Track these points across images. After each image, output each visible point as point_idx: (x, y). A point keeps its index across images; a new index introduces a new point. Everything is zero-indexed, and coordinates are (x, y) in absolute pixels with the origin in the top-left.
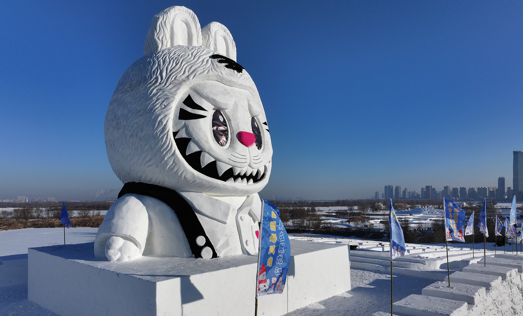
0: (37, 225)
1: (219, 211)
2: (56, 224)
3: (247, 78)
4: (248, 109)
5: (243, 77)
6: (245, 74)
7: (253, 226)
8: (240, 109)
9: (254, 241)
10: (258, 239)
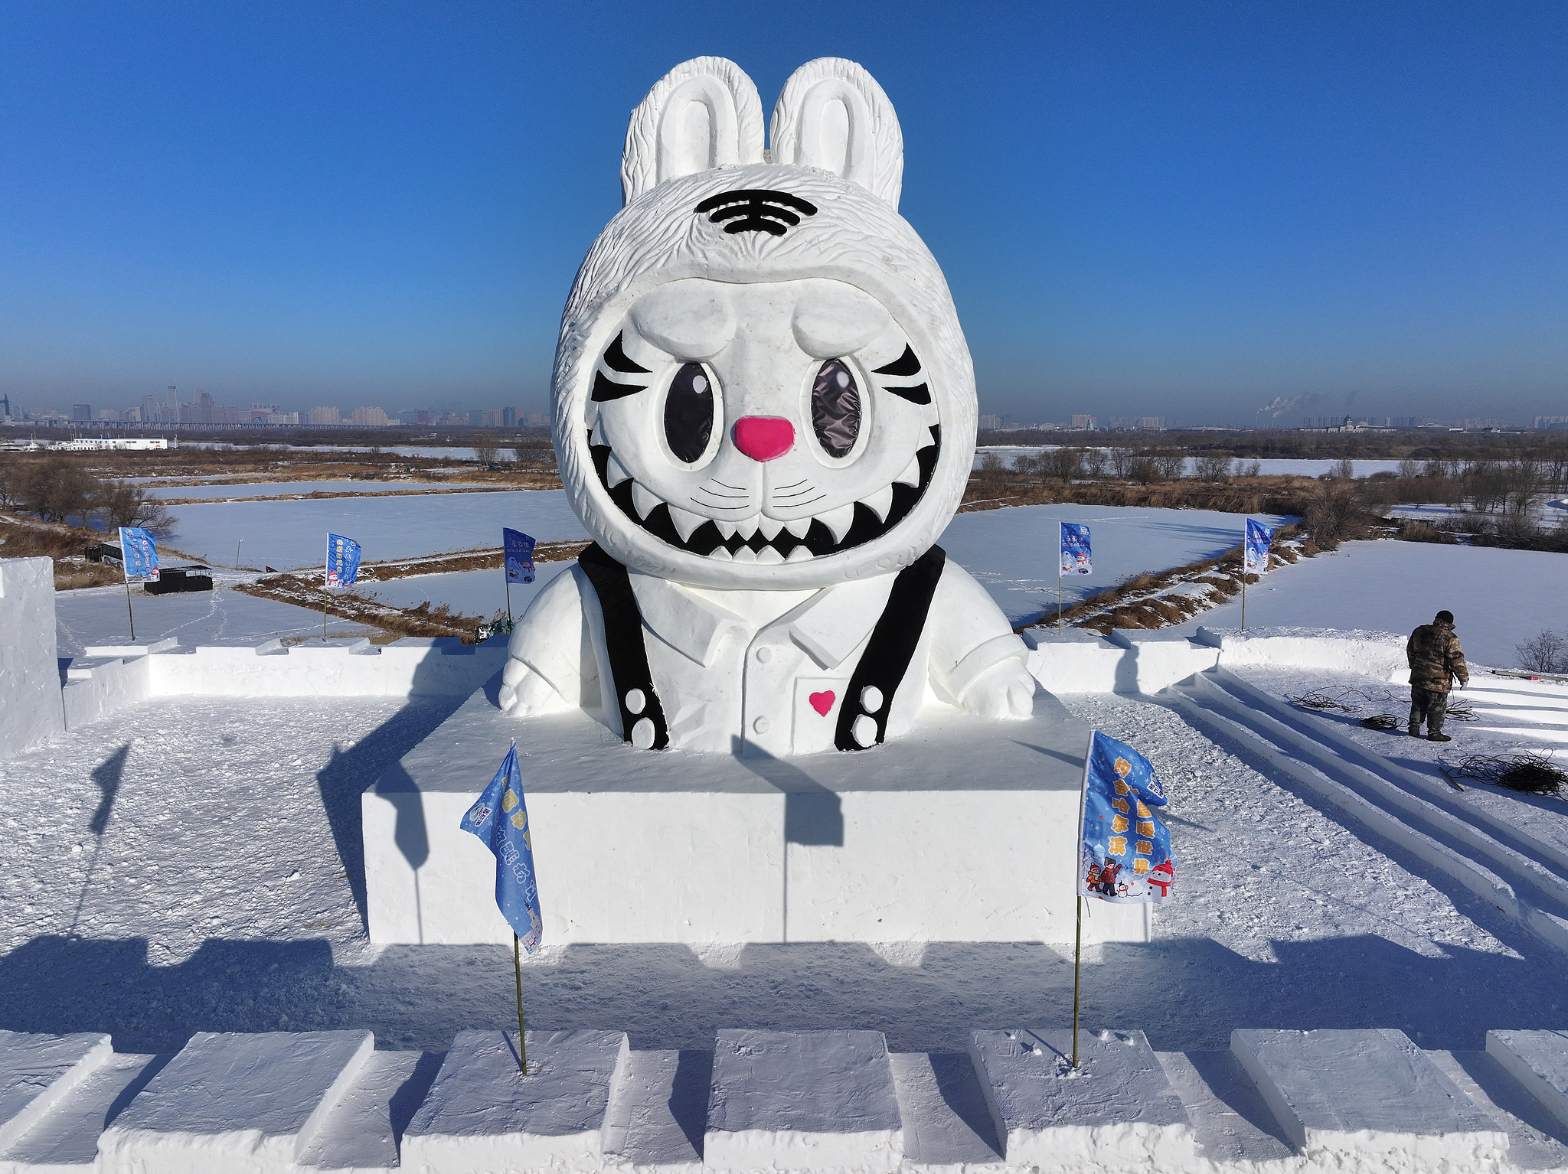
0: (1083, 496)
1: (690, 631)
2: (1129, 495)
3: (813, 243)
4: (792, 343)
5: (789, 246)
6: (815, 230)
7: (802, 678)
8: (754, 350)
9: (794, 720)
10: (824, 715)
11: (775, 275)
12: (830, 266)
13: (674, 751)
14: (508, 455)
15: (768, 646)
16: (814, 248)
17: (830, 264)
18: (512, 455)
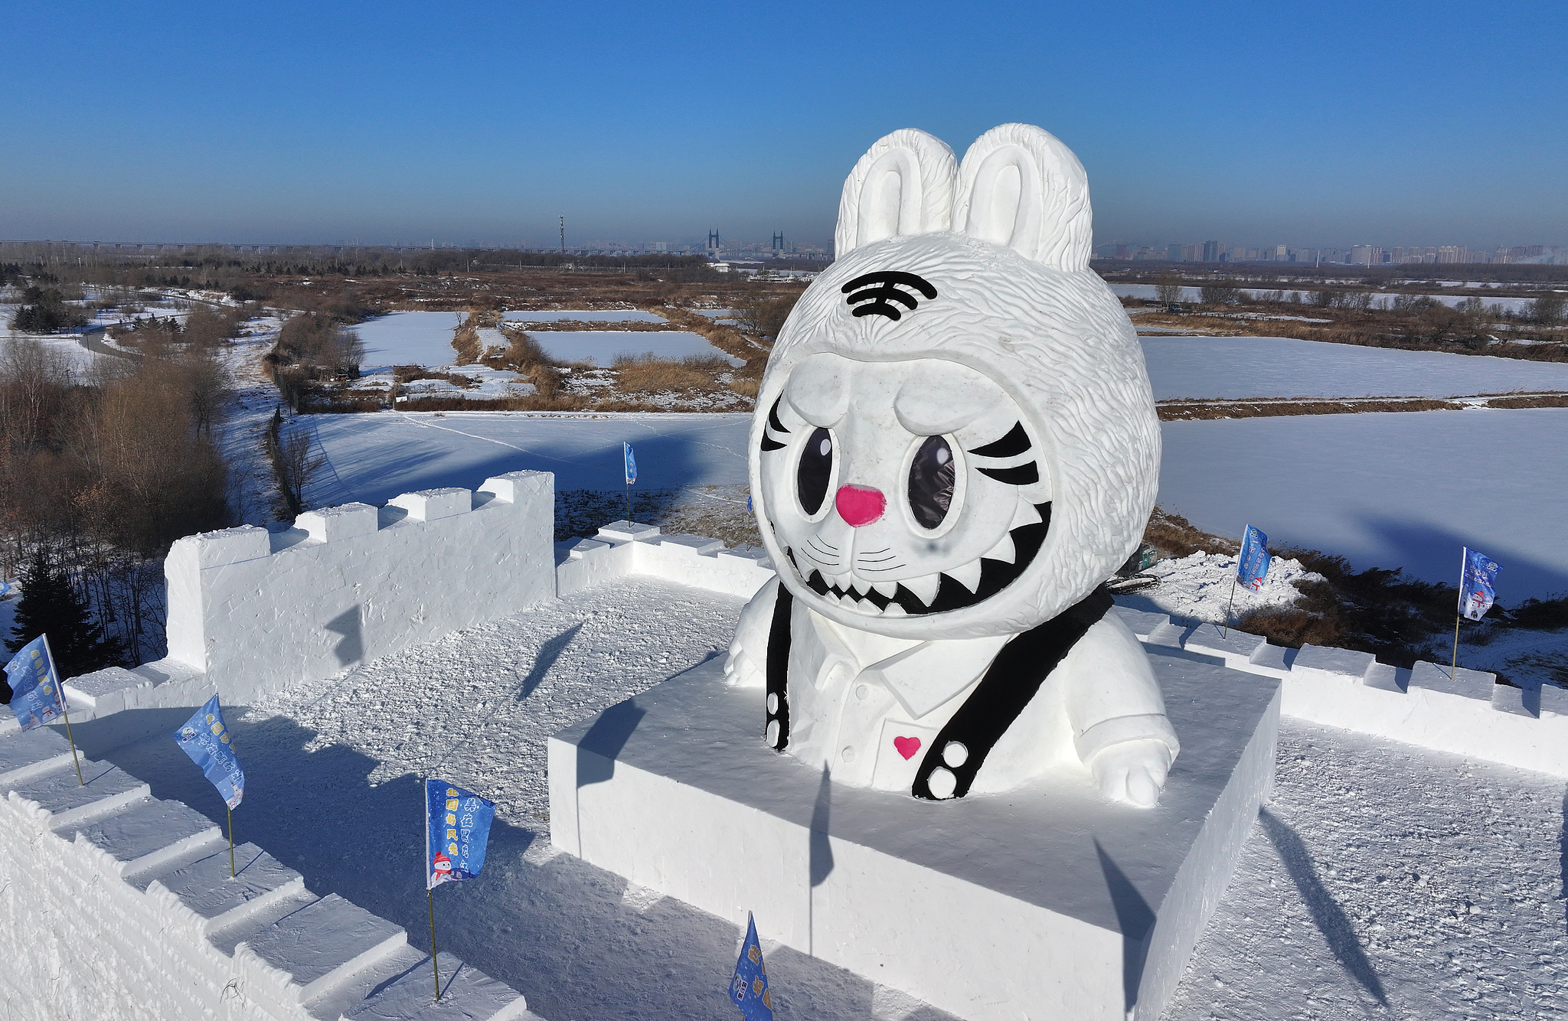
1: (811, 656)
3: (924, 328)
4: (894, 421)
5: (902, 331)
6: (930, 314)
7: (891, 720)
8: (860, 425)
9: (877, 757)
10: (907, 759)
11: (886, 357)
12: (936, 350)
13: (787, 755)
14: (1191, 294)
15: (867, 685)
16: (924, 332)
17: (937, 348)
18: (1196, 295)
